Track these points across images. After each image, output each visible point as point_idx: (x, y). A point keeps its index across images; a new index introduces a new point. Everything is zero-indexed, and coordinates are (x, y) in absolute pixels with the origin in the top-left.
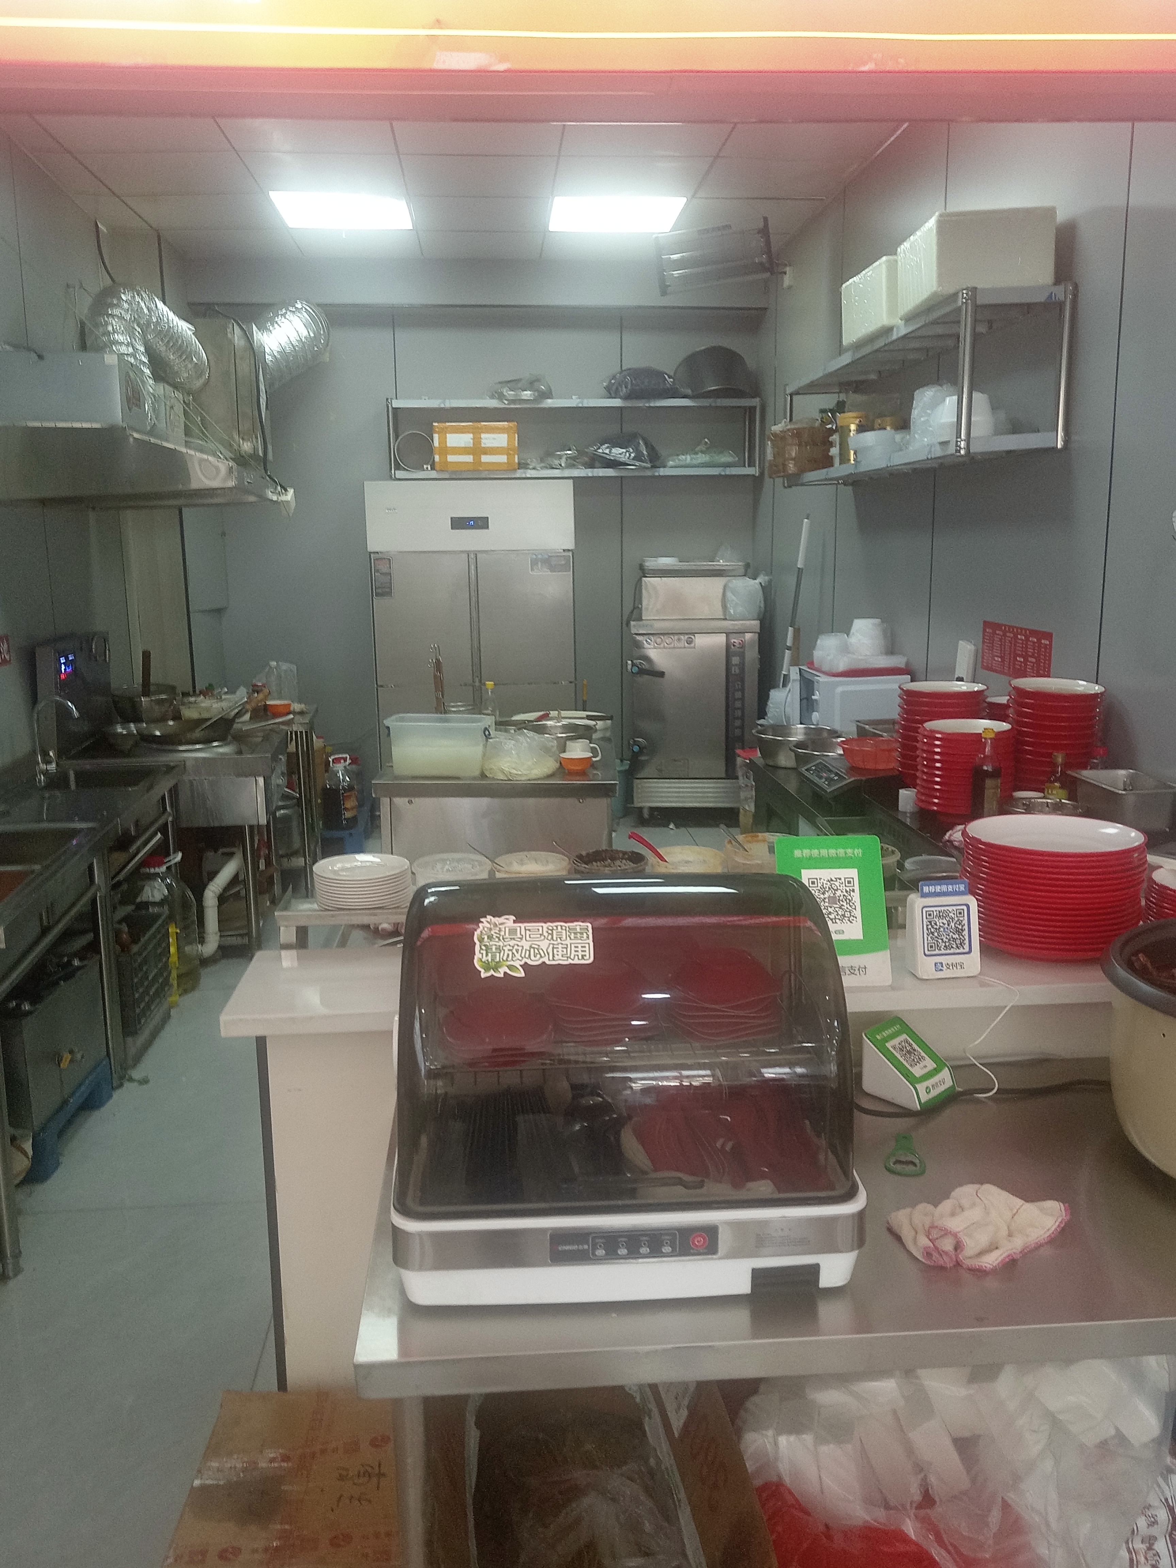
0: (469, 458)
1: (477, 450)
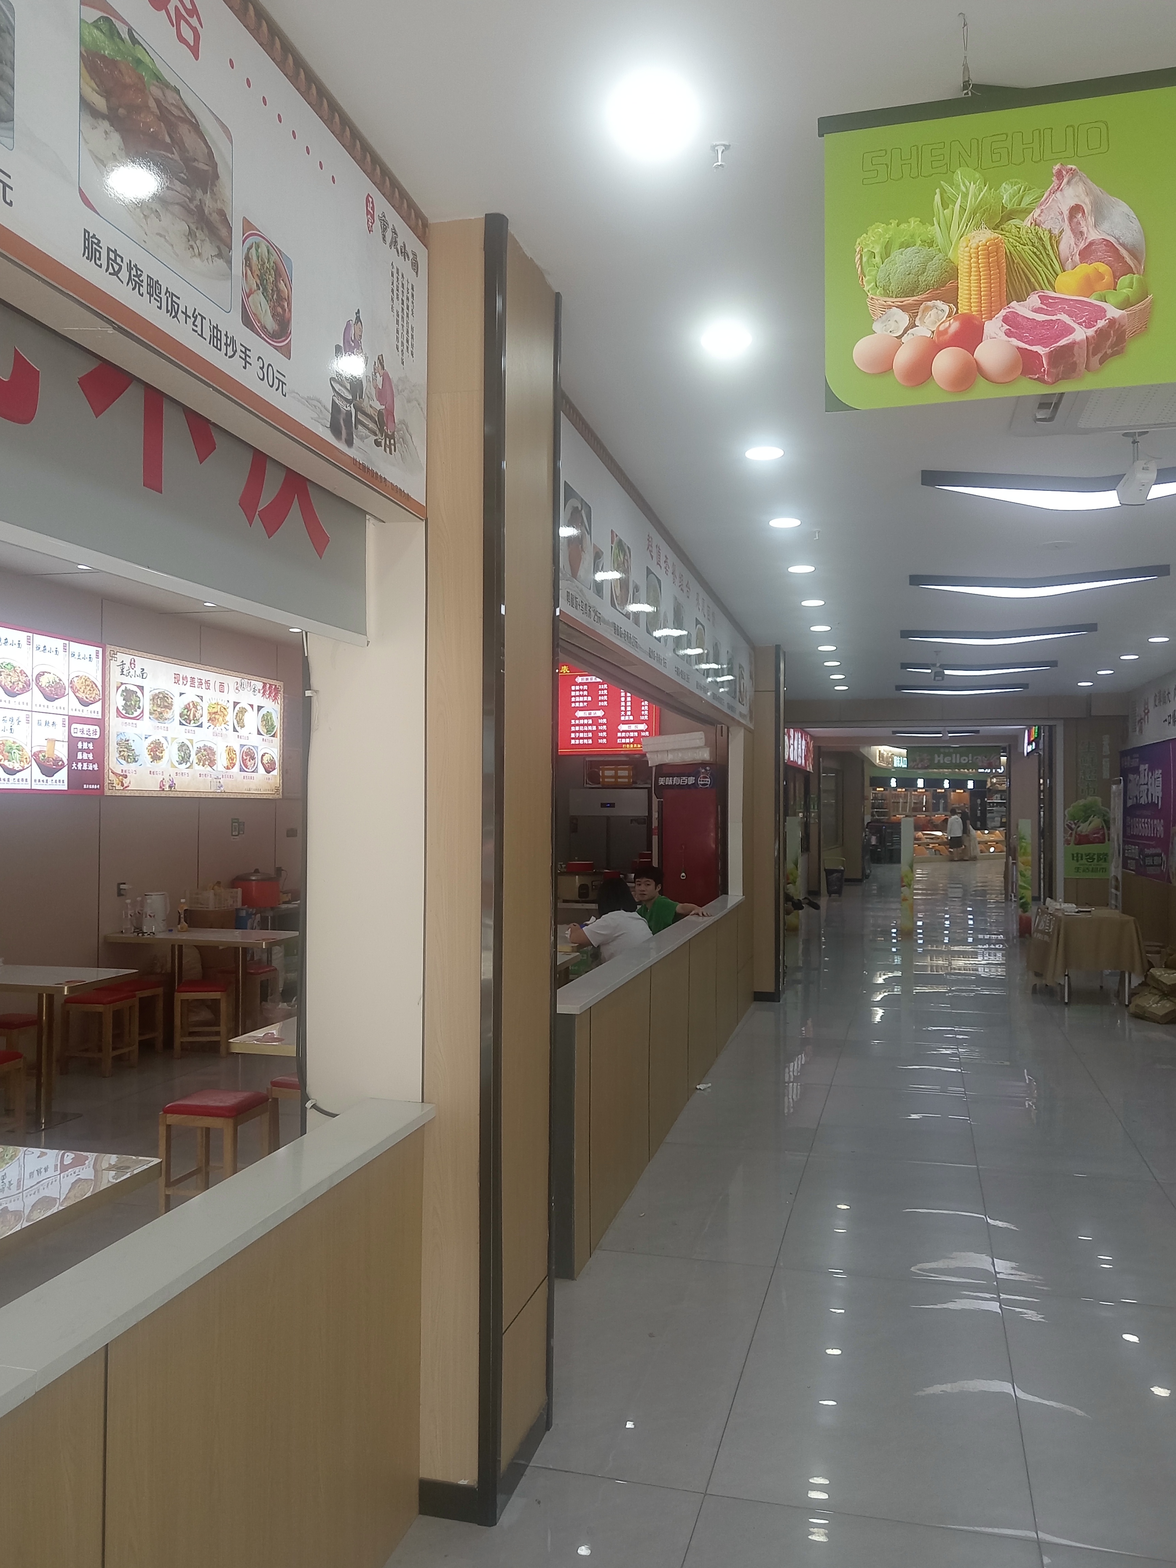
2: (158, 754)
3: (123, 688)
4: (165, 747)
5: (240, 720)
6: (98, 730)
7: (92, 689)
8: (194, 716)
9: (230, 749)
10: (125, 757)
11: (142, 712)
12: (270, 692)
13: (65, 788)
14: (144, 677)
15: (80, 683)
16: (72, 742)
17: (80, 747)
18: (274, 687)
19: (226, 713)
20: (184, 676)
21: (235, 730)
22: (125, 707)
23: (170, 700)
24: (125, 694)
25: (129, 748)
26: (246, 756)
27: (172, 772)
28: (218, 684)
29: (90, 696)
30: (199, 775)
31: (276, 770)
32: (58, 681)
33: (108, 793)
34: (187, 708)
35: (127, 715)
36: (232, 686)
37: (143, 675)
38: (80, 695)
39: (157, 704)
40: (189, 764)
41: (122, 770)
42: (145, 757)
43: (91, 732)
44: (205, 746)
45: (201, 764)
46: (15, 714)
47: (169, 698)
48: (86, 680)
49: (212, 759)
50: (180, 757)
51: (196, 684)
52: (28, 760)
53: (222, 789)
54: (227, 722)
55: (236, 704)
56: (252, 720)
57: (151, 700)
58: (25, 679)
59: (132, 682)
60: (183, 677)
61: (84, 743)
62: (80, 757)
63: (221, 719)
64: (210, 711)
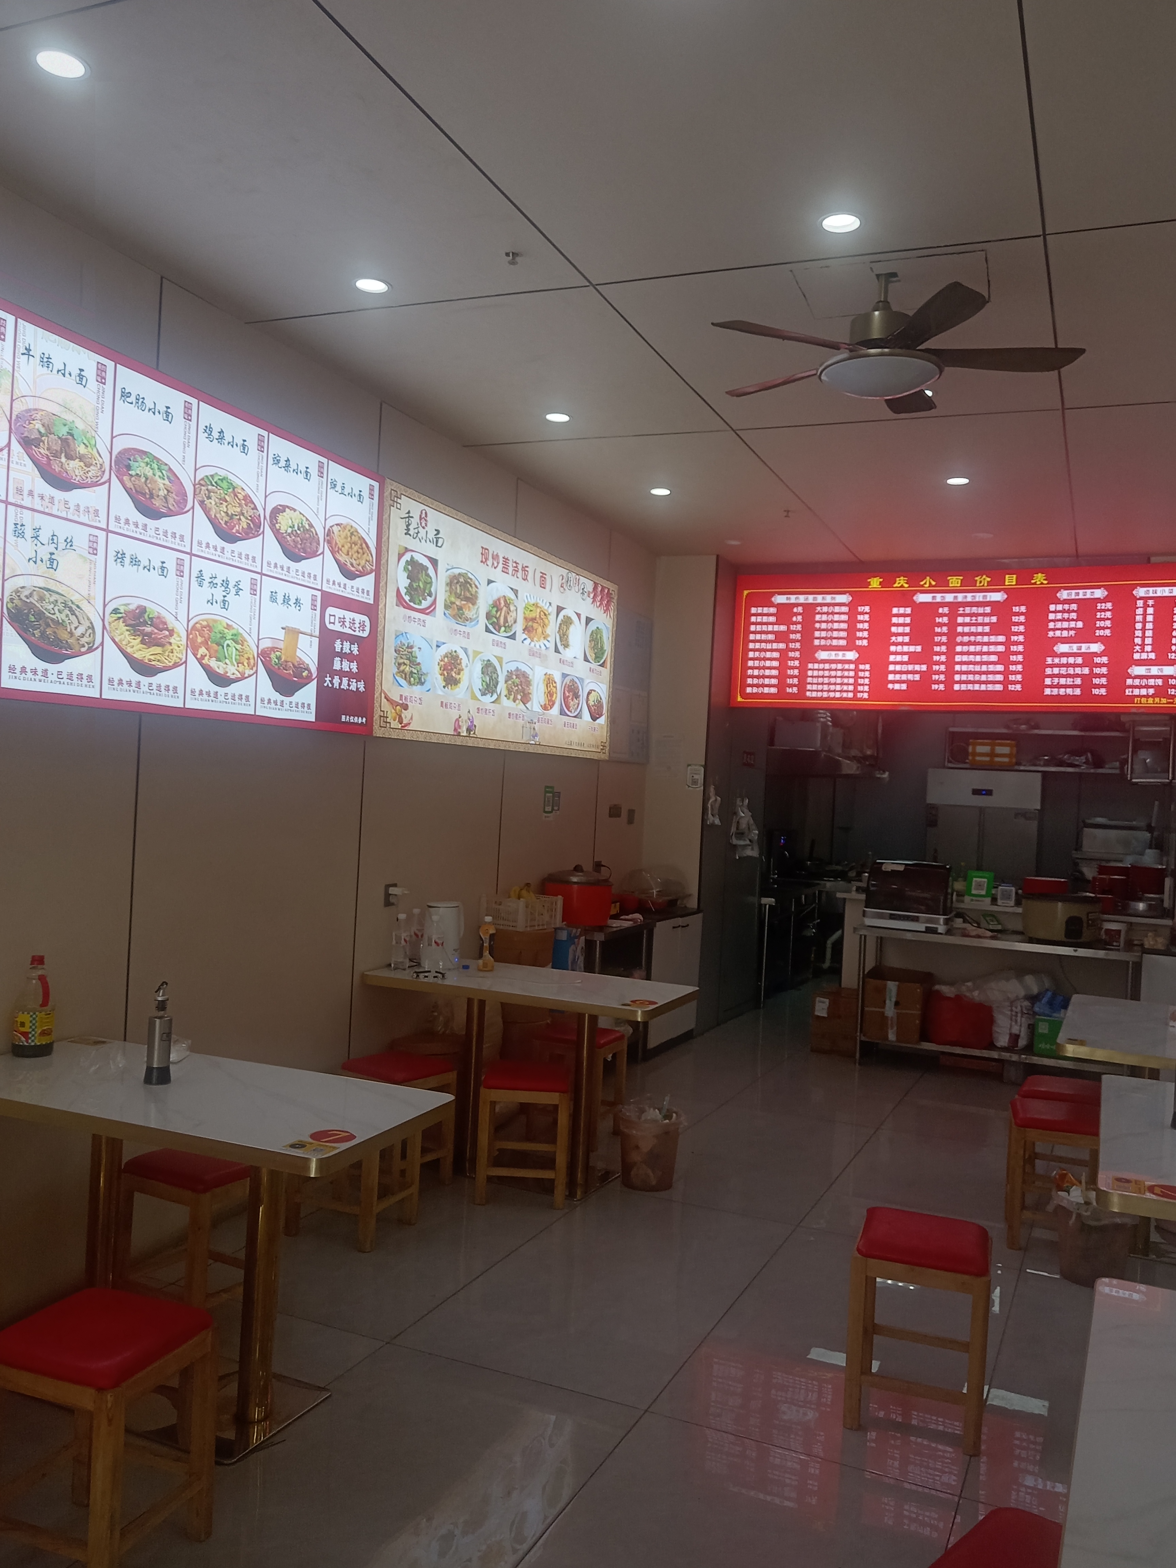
0: (987, 759)
1: (992, 754)
2: (454, 675)
3: (407, 557)
4: (464, 665)
5: (564, 635)
6: (368, 623)
7: (360, 551)
8: (506, 620)
9: (549, 679)
10: (406, 675)
11: (434, 602)
12: (601, 597)
13: (311, 718)
14: (439, 545)
15: (343, 537)
16: (327, 638)
17: (338, 649)
18: (606, 591)
19: (546, 621)
20: (495, 554)
21: (557, 651)
22: (410, 589)
23: (474, 589)
24: (410, 567)
25: (412, 660)
26: (569, 692)
27: (472, 705)
28: (538, 575)
29: (358, 562)
30: (508, 716)
31: (603, 717)
32: (307, 527)
33: (378, 732)
34: (496, 605)
35: (412, 604)
36: (557, 582)
37: (436, 540)
38: (342, 558)
39: (456, 593)
40: (495, 696)
41: (401, 696)
42: (435, 678)
43: (357, 625)
44: (517, 669)
45: (512, 697)
46: (234, 575)
47: (473, 586)
48: (352, 534)
49: (526, 692)
50: (484, 684)
51: (510, 569)
52: (252, 661)
53: (537, 739)
54: (548, 635)
55: (560, 609)
56: (578, 636)
57: (447, 584)
58: (251, 513)
59: (422, 550)
60: (493, 555)
61: (345, 643)
62: (337, 666)
63: (540, 630)
64: (527, 615)
